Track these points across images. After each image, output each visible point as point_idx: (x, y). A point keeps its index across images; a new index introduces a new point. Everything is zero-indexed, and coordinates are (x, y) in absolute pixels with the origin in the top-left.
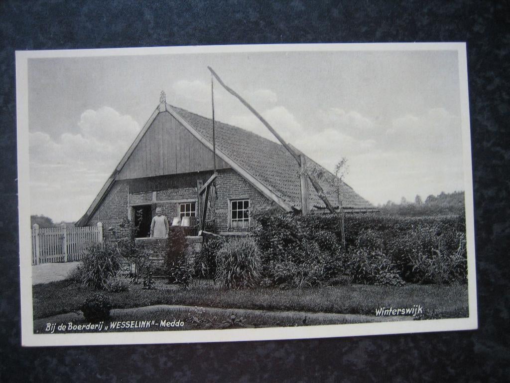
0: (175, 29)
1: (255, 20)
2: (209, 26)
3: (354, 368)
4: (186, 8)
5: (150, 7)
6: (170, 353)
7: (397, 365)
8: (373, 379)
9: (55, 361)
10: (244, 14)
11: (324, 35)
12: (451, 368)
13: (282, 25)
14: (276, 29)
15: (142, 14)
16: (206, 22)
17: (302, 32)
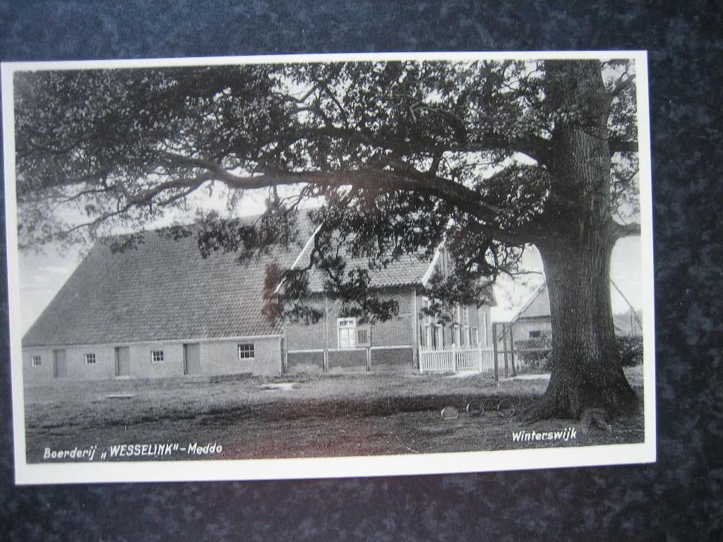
0: (150, 40)
1: (262, 12)
2: (198, 29)
3: (461, 492)
4: (162, 9)
5: (110, 12)
6: (198, 499)
7: (521, 481)
8: (490, 504)
9: (38, 529)
10: (245, 6)
11: (366, 23)
12: (600, 477)
13: (302, 16)
14: (294, 22)
15: (99, 24)
16: (192, 24)
17: (333, 22)
